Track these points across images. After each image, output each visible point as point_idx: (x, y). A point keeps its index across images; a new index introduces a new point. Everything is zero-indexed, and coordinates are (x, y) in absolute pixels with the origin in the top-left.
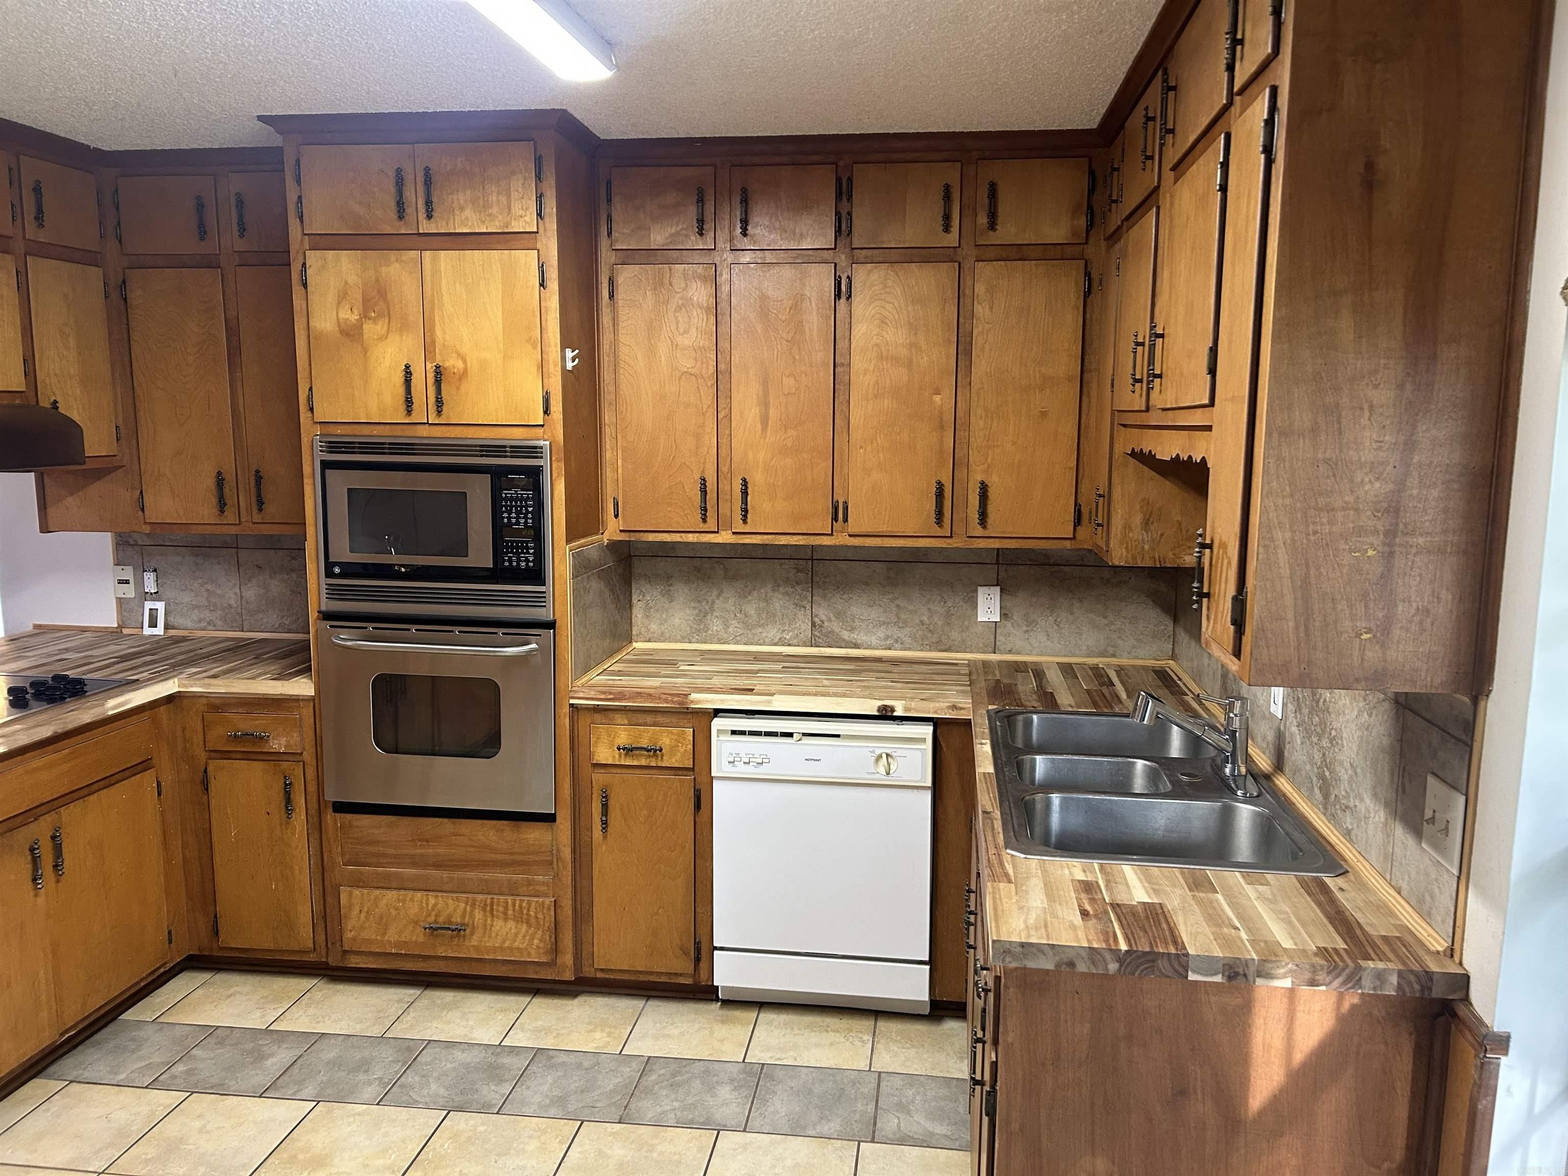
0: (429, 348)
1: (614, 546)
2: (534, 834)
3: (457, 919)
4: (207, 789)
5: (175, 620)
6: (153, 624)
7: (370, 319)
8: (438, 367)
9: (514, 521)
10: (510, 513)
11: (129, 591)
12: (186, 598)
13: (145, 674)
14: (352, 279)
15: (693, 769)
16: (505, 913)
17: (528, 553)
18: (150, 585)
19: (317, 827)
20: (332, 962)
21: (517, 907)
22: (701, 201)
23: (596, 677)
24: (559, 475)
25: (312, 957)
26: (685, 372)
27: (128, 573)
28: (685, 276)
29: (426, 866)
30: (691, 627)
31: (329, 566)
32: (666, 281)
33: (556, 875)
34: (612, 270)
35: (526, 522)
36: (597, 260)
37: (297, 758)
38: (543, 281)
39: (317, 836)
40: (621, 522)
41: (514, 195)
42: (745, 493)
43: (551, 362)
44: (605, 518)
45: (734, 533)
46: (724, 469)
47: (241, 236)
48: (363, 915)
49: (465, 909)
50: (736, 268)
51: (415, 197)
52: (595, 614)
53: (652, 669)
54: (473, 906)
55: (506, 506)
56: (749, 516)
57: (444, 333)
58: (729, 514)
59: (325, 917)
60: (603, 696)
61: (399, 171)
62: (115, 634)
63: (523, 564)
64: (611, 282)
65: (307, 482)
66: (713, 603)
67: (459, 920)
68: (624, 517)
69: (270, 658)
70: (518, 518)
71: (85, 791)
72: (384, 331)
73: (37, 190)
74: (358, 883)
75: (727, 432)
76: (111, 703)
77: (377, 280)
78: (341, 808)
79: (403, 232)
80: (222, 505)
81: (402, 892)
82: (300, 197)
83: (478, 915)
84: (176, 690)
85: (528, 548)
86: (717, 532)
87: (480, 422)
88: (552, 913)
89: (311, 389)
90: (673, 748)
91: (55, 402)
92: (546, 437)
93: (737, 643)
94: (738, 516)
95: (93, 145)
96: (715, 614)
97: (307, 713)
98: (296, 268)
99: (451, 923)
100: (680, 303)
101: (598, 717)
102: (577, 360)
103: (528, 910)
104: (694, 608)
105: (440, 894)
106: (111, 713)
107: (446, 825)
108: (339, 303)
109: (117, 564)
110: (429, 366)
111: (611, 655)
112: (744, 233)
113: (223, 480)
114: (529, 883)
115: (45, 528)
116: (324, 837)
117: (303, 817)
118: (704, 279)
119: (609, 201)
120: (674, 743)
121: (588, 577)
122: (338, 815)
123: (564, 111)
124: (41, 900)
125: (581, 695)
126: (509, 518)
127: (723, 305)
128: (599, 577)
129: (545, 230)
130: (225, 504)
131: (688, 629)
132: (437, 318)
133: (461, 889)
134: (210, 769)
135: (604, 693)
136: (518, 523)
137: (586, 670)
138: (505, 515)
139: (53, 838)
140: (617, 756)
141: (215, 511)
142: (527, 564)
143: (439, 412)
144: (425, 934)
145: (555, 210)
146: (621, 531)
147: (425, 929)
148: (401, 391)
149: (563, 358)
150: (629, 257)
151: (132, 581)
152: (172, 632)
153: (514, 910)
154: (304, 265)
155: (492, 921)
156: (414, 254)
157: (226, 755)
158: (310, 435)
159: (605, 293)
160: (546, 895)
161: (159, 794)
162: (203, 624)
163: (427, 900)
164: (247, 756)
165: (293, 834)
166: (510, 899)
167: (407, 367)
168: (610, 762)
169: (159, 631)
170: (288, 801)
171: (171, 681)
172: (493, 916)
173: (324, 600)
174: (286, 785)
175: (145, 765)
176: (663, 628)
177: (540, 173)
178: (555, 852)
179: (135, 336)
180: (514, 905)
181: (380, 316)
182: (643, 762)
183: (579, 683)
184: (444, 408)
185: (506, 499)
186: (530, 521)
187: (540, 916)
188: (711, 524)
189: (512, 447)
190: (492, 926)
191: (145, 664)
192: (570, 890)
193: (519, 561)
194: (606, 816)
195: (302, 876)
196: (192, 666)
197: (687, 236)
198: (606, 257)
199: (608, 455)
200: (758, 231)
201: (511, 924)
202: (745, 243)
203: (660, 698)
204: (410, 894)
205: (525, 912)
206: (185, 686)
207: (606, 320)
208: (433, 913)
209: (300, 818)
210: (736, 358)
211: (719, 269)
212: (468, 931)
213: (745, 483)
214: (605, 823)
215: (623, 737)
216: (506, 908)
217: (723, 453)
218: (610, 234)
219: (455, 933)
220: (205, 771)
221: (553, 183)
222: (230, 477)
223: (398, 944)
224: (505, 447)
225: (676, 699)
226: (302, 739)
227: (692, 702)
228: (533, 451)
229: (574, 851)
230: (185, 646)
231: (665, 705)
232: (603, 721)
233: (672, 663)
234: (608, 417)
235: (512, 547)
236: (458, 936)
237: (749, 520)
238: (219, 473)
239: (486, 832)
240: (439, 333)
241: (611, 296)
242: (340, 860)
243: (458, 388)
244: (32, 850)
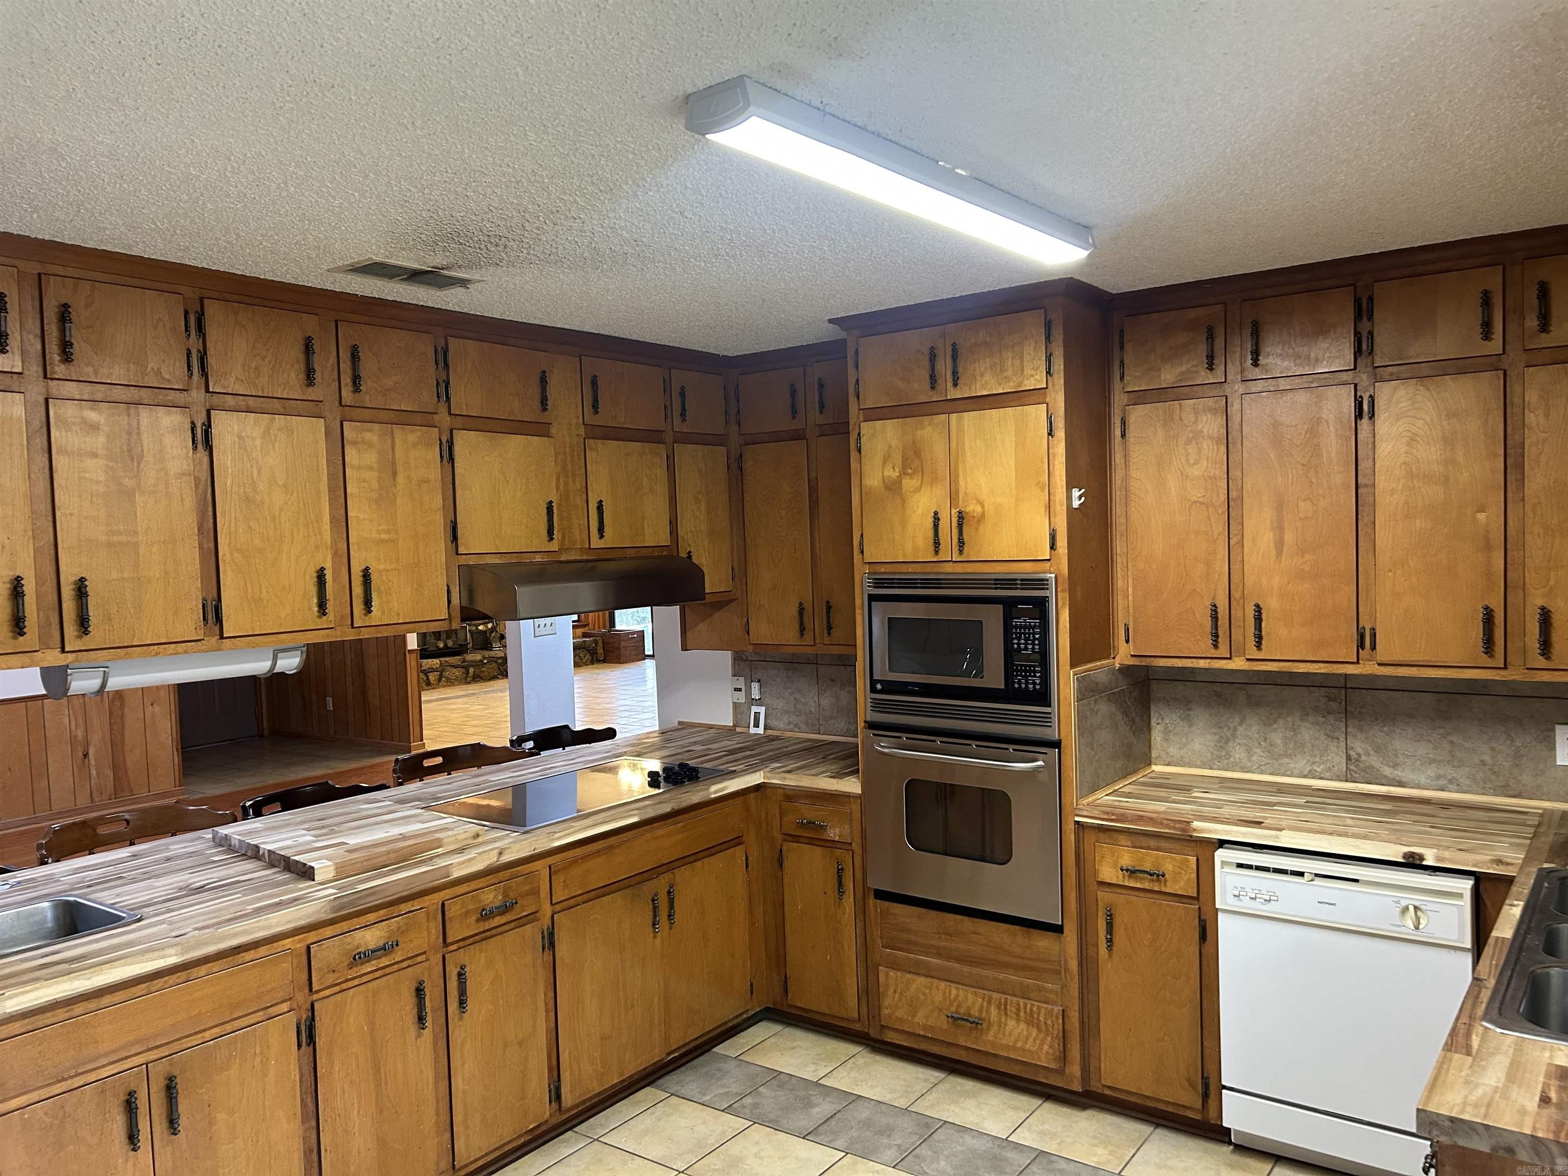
0: (953, 496)
1: (1126, 670)
2: (1043, 942)
3: (975, 1012)
4: (781, 866)
5: (773, 723)
6: (757, 725)
7: (907, 475)
8: (960, 512)
9: (1022, 646)
10: (1019, 639)
11: (741, 698)
12: (780, 704)
13: (742, 766)
14: (894, 442)
15: (1197, 899)
16: (1018, 1015)
17: (1035, 676)
18: (756, 695)
19: (862, 910)
20: (873, 1033)
21: (1028, 1011)
22: (1211, 338)
23: (1104, 797)
24: (1064, 604)
25: (857, 1027)
26: (1195, 502)
27: (741, 683)
28: (1195, 410)
29: (949, 958)
30: (1212, 754)
31: (873, 682)
32: (1176, 417)
33: (1064, 987)
34: (1124, 411)
35: (1033, 648)
36: (1110, 404)
37: (848, 847)
38: (1051, 430)
39: (862, 918)
40: (1131, 648)
41: (1026, 358)
42: (1258, 619)
43: (1057, 502)
44: (1116, 643)
45: (1248, 660)
46: (1236, 595)
47: (821, 412)
48: (897, 996)
49: (982, 1006)
50: (1247, 398)
51: (944, 367)
52: (1105, 736)
53: (1162, 793)
54: (989, 1002)
55: (1016, 633)
56: (1263, 642)
57: (967, 483)
58: (1242, 640)
59: (867, 992)
60: (1105, 817)
61: (932, 349)
62: (729, 732)
63: (1031, 686)
64: (1123, 422)
65: (858, 611)
66: (1235, 729)
67: (977, 1014)
68: (1134, 642)
69: (834, 758)
70: (1026, 644)
71: (691, 859)
72: (919, 483)
73: (682, 394)
74: (895, 965)
75: (1240, 558)
76: (714, 788)
77: (914, 442)
78: (881, 895)
79: (934, 399)
80: (802, 629)
81: (930, 980)
82: (858, 380)
83: (994, 1012)
84: (762, 781)
85: (1035, 672)
86: (1230, 658)
87: (995, 559)
88: (1060, 1021)
89: (862, 536)
90: (1176, 875)
91: (690, 552)
92: (1052, 570)
93: (1262, 773)
94: (1251, 641)
95: (721, 354)
96: (1237, 741)
97: (856, 807)
98: (853, 437)
99: (970, 1015)
100: (1191, 435)
101: (1101, 835)
102: (1083, 499)
103: (1039, 1015)
104: (1215, 734)
105: (960, 987)
106: (713, 796)
107: (967, 923)
108: (884, 463)
109: (734, 675)
110: (953, 511)
111: (1126, 775)
112: (1256, 363)
113: (803, 609)
114: (1040, 989)
115: (685, 648)
116: (867, 919)
117: (852, 900)
118: (1213, 411)
119: (1122, 347)
120: (1177, 870)
121: (1096, 701)
122: (878, 901)
123: (1072, 278)
124: (658, 941)
125: (1085, 813)
126: (1019, 644)
127: (1234, 434)
128: (1109, 700)
129: (1053, 385)
130: (804, 629)
131: (1209, 755)
132: (960, 470)
133: (978, 985)
134: (784, 848)
135: (1107, 813)
136: (1026, 649)
137: (1094, 789)
138: (1015, 641)
139: (669, 892)
140: (1121, 877)
141: (798, 634)
142: (1034, 687)
143: (961, 552)
144: (948, 1023)
145: (1062, 366)
146: (1132, 656)
147: (948, 1017)
148: (931, 534)
149: (1069, 498)
150: (1140, 398)
151: (743, 690)
152: (770, 732)
153: (1025, 1012)
154: (859, 434)
155: (1006, 1019)
156: (943, 417)
157: (796, 839)
158: (861, 573)
159: (1118, 432)
160: (1054, 1003)
161: (747, 867)
162: (791, 727)
163: (950, 990)
164: (811, 841)
165: (844, 913)
166: (1022, 1001)
167: (936, 513)
168: (1114, 881)
169: (761, 730)
170: (840, 884)
171: (758, 773)
172: (1006, 1015)
173: (869, 712)
174: (839, 870)
175: (737, 841)
176: (1183, 752)
177: (1049, 335)
178: (1062, 963)
179: (747, 497)
180: (1025, 1007)
181: (915, 472)
182: (1147, 885)
183: (1085, 802)
184: (965, 547)
185: (1016, 627)
186: (1037, 647)
187: (1049, 1022)
188: (1223, 651)
189: (1022, 580)
190: (1006, 1024)
191: (745, 758)
192: (1077, 1002)
193: (1027, 683)
194: (1111, 934)
195: (851, 952)
196: (777, 761)
197: (1197, 372)
198: (1119, 399)
199: (1120, 583)
200: (1270, 360)
201: (1023, 1026)
202: (1257, 373)
203: (1161, 823)
204: (936, 982)
205: (1035, 1016)
206: (769, 779)
207: (1118, 457)
208: (955, 1004)
209: (849, 900)
210: (1247, 486)
211: (1229, 400)
212: (984, 1025)
213: (1258, 609)
214: (1110, 941)
215: (1127, 858)
216: (1018, 1010)
217: (1235, 578)
218: (1122, 378)
219: (974, 1025)
220: (781, 851)
221: (1061, 343)
222: (808, 606)
223: (925, 1027)
224: (1016, 580)
225: (1178, 825)
226: (852, 831)
227: (1195, 830)
228: (1041, 583)
229: (1080, 965)
230: (776, 744)
231: (1167, 831)
232: (1107, 841)
233: (1186, 789)
234: (1119, 547)
235: (1021, 671)
236: (977, 1029)
237: (1263, 647)
238: (801, 604)
239: (1000, 933)
240: (962, 483)
241: (1123, 435)
242: (879, 941)
243: (977, 529)
244: (653, 900)
